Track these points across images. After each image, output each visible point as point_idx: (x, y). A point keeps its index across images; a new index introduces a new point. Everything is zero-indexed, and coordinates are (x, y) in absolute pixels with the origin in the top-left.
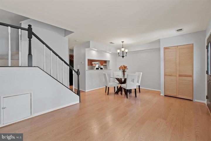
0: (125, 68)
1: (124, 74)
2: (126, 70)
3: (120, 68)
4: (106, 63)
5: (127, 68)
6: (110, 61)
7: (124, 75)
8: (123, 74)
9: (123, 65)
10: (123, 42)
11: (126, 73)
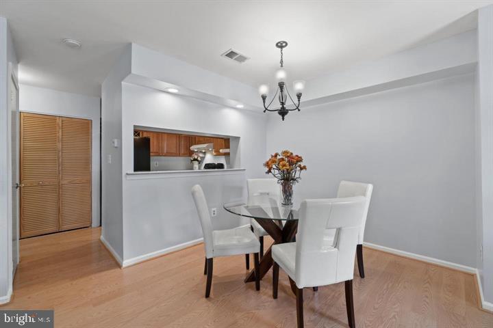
0: (291, 163)
1: (287, 193)
2: (297, 174)
3: (267, 164)
4: (229, 148)
5: (302, 164)
6: (241, 140)
7: (290, 195)
8: (285, 191)
9: (285, 153)
10: (281, 45)
11: (295, 187)
